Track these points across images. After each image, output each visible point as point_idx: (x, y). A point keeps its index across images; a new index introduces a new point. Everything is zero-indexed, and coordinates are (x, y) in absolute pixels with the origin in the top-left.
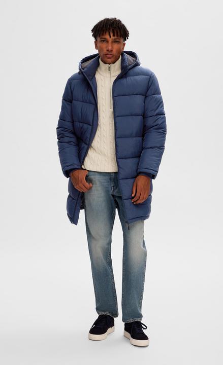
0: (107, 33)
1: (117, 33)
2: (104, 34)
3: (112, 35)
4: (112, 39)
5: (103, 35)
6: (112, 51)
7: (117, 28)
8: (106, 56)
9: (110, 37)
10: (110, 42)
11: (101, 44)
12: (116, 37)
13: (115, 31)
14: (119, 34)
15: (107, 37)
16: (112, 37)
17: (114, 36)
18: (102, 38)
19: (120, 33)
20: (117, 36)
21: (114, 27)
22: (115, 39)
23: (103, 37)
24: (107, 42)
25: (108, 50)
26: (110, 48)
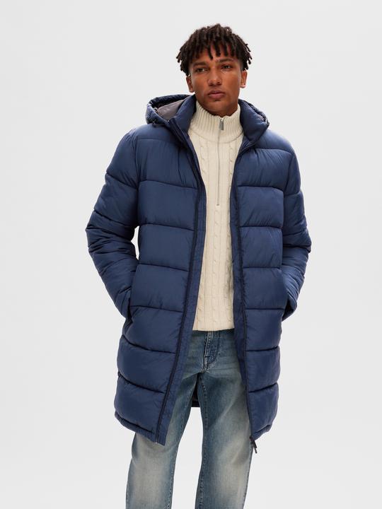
0: (205, 52)
1: (225, 48)
2: (200, 54)
3: (214, 53)
4: (217, 62)
5: (198, 57)
7: (223, 38)
8: (210, 98)
9: (212, 58)
10: (213, 68)
11: (196, 77)
12: (222, 57)
13: (220, 46)
15: (206, 59)
16: (215, 58)
17: (218, 54)
18: (197, 64)
19: (231, 47)
20: (226, 54)
21: (217, 38)
22: (222, 61)
23: (198, 61)
24: (208, 69)
25: (212, 85)
26: (215, 79)
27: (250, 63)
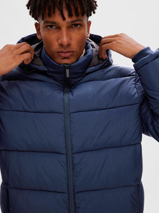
0: (57, 12)
3: (66, 14)
4: (68, 22)
5: (50, 15)
6: (69, 45)
9: (64, 19)
10: (64, 28)
11: (46, 33)
14: (79, 10)
15: (57, 19)
17: (70, 15)
18: (48, 22)
22: (73, 22)
23: (50, 20)
24: (59, 28)
25: (61, 45)
26: (65, 40)
27: (94, 13)
